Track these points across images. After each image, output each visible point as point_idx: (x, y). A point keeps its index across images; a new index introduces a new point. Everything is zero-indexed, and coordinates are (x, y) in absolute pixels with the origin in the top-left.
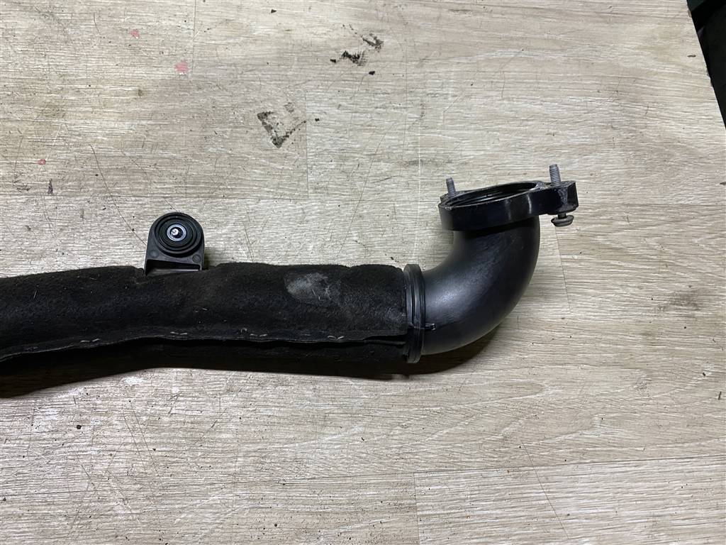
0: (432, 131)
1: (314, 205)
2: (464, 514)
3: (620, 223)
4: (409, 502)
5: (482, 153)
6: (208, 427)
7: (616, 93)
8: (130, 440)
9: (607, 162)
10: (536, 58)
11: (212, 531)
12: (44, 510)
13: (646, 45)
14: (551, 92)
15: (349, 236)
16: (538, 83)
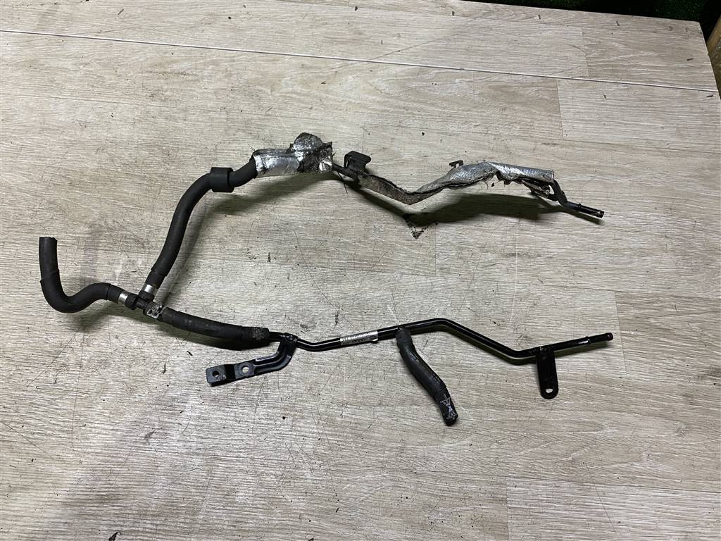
0: (527, 232)
1: (439, 280)
2: (541, 511)
3: (669, 310)
4: (502, 496)
5: (564, 250)
6: (366, 428)
7: (670, 210)
8: (316, 431)
9: (660, 263)
10: (607, 181)
11: (368, 498)
12: (262, 470)
13: (696, 174)
14: (618, 208)
15: (464, 304)
16: (609, 200)
